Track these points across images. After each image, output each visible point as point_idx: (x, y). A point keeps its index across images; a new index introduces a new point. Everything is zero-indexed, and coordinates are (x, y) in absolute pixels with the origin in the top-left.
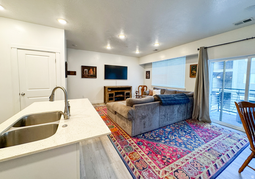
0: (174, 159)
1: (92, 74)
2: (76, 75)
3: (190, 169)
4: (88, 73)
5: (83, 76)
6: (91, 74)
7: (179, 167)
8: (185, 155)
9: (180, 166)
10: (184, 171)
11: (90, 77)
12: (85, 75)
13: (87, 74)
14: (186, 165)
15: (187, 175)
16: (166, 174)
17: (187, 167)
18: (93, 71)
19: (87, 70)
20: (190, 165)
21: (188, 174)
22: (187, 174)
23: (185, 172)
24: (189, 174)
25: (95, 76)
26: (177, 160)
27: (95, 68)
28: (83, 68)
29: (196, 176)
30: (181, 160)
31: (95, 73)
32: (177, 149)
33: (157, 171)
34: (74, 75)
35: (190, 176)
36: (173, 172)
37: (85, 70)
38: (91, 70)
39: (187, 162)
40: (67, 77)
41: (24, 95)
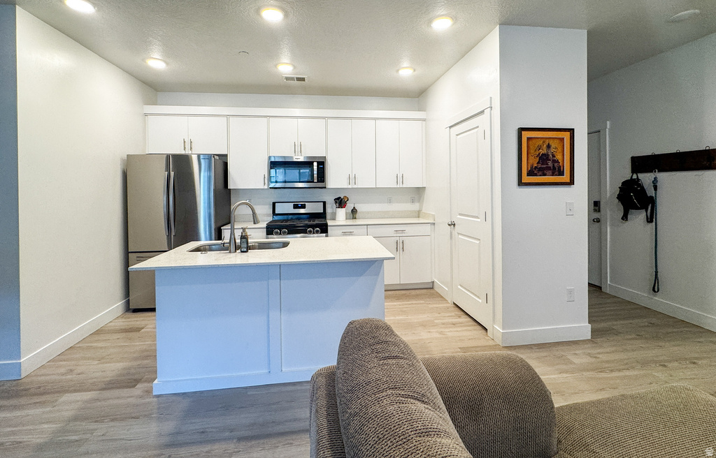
40: (572, 182)
41: (454, 224)
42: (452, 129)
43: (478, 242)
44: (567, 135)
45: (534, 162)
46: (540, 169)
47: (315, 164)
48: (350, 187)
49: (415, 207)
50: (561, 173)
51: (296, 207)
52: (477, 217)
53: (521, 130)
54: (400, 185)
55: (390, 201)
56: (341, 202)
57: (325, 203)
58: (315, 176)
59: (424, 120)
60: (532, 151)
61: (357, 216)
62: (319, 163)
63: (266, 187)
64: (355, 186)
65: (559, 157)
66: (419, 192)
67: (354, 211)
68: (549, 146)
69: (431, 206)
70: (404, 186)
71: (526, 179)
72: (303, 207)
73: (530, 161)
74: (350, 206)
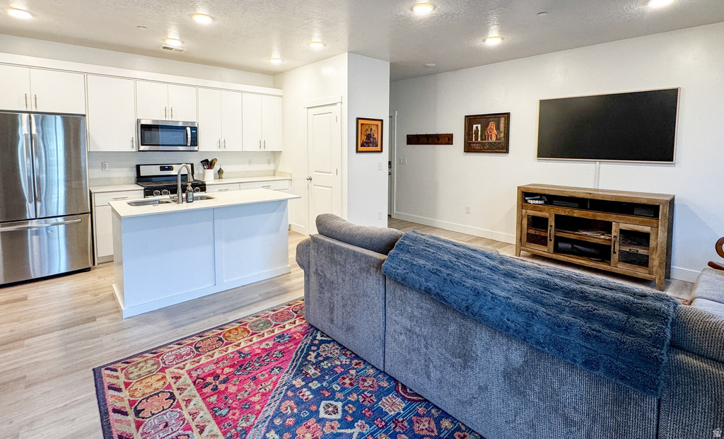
0: (213, 399)
1: (494, 139)
2: (452, 144)
3: (166, 425)
4: (481, 136)
5: (469, 148)
6: (490, 141)
7: (183, 404)
8: (221, 429)
9: (184, 407)
10: (164, 412)
11: (488, 149)
12: (473, 143)
13: (479, 140)
14: (182, 422)
15: (153, 414)
16: (172, 378)
17: (173, 422)
18: (498, 128)
19: (479, 126)
20: (180, 432)
21: (154, 419)
22: (154, 416)
23: (162, 413)
24: (152, 421)
25: (502, 147)
26: (209, 405)
27: (503, 119)
28: (470, 120)
29: (142, 434)
30: (205, 414)
31: (502, 135)
32: (257, 414)
33: (184, 365)
34: (448, 144)
35: (147, 420)
36: (171, 391)
37: (475, 126)
38: (492, 125)
39: (194, 428)
40: (381, 151)
41: (311, 179)
42: (309, 110)
43: (330, 189)
44: (379, 123)
45: (364, 138)
46: (367, 143)
47: (188, 129)
48: (220, 150)
49: (271, 167)
50: (377, 146)
51: (163, 169)
52: (330, 173)
53: (358, 119)
54: (263, 149)
55: (250, 163)
56: (208, 164)
57: (192, 165)
58: (189, 140)
59: (281, 96)
60: (363, 132)
61: (223, 175)
62: (192, 128)
63: (134, 150)
64: (225, 150)
65: (376, 136)
66: (275, 155)
67: (220, 172)
68: (371, 129)
69: (285, 166)
70: (266, 150)
71: (360, 149)
72: (170, 169)
73: (363, 138)
74: (217, 167)
